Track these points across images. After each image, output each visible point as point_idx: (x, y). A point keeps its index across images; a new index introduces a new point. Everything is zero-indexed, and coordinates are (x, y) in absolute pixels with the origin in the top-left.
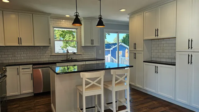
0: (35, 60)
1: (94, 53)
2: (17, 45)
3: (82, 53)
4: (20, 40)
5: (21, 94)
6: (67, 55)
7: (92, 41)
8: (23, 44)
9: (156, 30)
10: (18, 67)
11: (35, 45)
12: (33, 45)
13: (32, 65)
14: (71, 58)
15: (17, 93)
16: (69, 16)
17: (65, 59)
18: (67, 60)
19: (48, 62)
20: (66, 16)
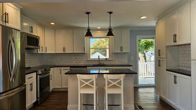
0: (72, 64)
1: (125, 59)
2: (62, 52)
3: (113, 59)
4: (64, 49)
5: (62, 88)
6: (99, 60)
7: (121, 48)
8: (66, 52)
9: (174, 36)
10: (61, 68)
11: (74, 53)
12: (73, 53)
13: (69, 68)
14: (102, 63)
15: (59, 87)
16: (100, 28)
17: (97, 63)
18: (99, 65)
19: (80, 66)
20: (98, 28)
